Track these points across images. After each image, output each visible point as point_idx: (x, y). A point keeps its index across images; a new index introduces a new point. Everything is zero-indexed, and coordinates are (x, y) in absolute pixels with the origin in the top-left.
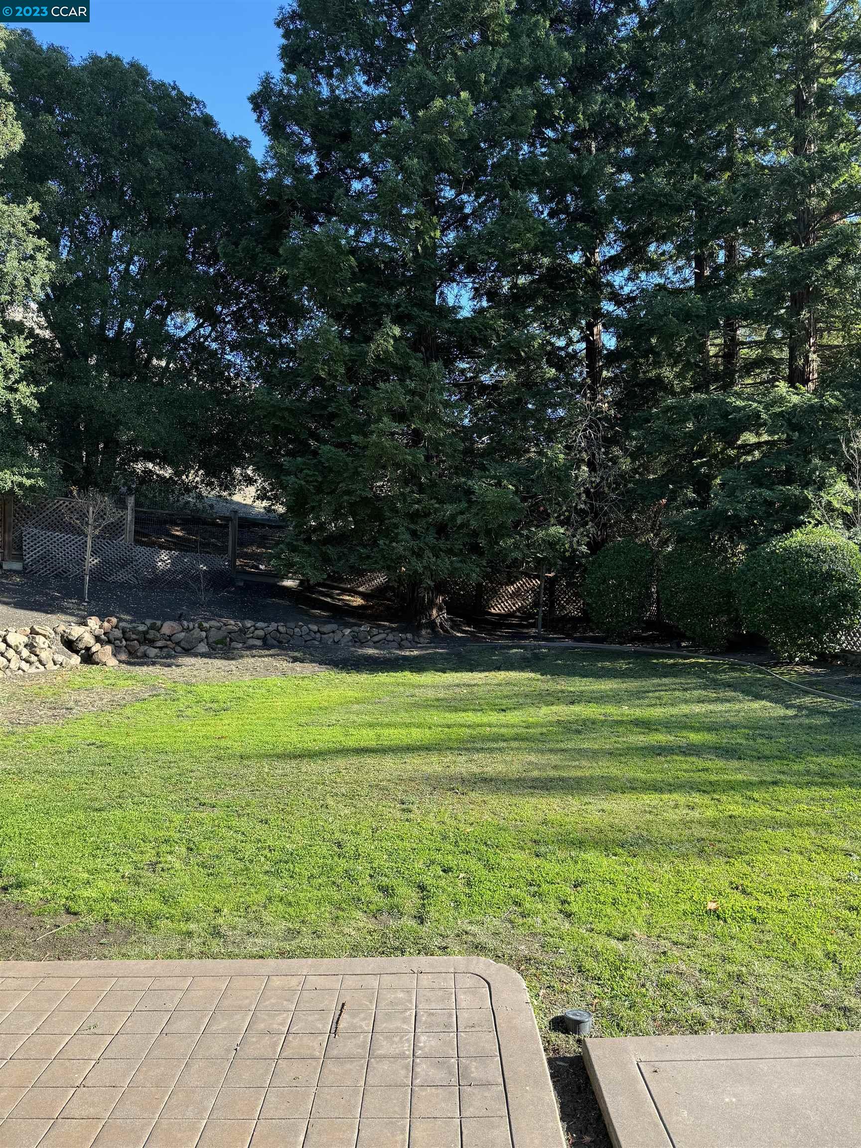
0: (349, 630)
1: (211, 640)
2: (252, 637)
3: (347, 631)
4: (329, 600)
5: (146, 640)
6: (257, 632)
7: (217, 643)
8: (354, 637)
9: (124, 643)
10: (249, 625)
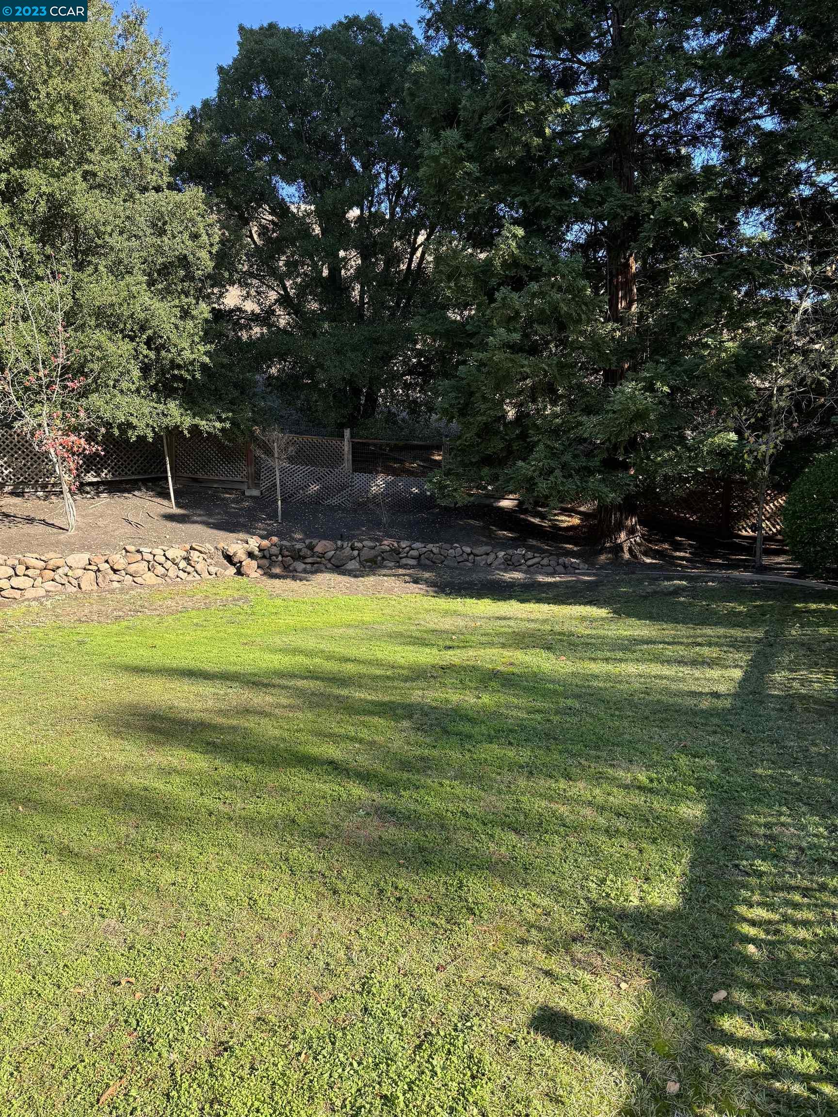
0: (503, 553)
1: (362, 559)
2: (407, 557)
3: (501, 554)
4: (536, 521)
5: (298, 556)
6: (412, 553)
7: (367, 561)
8: (506, 560)
9: (280, 558)
10: (404, 546)
